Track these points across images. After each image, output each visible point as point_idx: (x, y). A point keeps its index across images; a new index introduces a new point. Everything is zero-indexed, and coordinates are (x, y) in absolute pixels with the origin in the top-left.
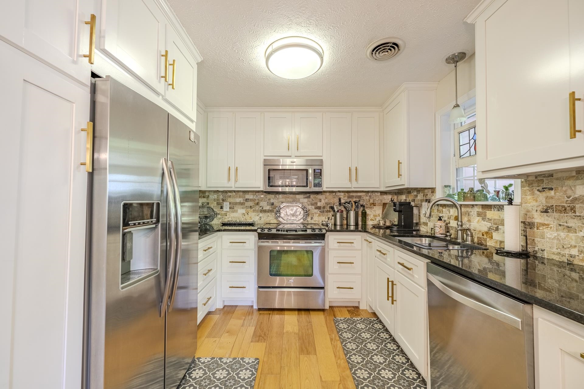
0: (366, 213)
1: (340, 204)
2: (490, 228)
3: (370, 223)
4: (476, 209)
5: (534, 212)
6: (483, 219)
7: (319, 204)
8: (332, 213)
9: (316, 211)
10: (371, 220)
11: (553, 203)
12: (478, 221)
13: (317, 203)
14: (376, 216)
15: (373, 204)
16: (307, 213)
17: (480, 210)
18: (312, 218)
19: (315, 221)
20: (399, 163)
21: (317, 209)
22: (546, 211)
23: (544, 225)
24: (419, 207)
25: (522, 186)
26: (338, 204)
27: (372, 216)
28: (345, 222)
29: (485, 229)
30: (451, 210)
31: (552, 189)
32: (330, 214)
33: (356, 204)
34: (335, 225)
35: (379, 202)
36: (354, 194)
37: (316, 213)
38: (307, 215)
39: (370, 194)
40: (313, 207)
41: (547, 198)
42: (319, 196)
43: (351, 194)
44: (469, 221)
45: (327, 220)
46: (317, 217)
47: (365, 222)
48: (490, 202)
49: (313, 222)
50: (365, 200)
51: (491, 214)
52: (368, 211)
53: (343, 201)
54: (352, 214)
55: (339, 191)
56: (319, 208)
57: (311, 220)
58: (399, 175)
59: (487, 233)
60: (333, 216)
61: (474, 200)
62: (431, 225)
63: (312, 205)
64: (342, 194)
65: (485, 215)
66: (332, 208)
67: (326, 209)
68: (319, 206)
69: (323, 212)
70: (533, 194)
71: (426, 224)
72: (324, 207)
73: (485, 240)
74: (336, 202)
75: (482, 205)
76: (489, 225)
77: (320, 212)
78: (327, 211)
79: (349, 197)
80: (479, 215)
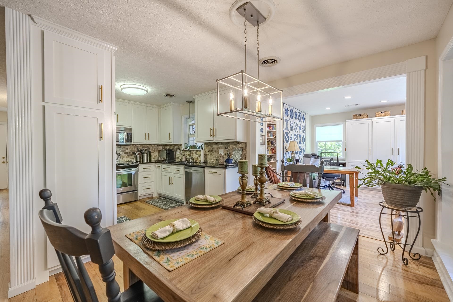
0: (151, 155)
1: (138, 151)
2: (198, 157)
3: (153, 160)
4: (195, 151)
5: (207, 152)
6: (196, 154)
7: (126, 151)
8: (134, 156)
9: (125, 155)
10: (153, 158)
11: (210, 149)
12: (195, 155)
13: (125, 151)
14: (156, 156)
15: (154, 150)
16: (120, 156)
17: (196, 152)
18: (122, 159)
19: (124, 160)
20: (170, 134)
21: (125, 154)
22: (208, 151)
23: (208, 155)
24: (176, 151)
25: (205, 145)
26: (137, 151)
27: (154, 156)
28: (141, 160)
29: (197, 157)
30: (187, 152)
31: (209, 146)
32: (133, 156)
33: (147, 151)
34: (137, 161)
35: (157, 149)
36: (145, 146)
37: (125, 156)
38: (120, 157)
39: (152, 146)
40: (123, 153)
41: (209, 148)
42: (127, 147)
43: (144, 146)
44: (193, 155)
45: (131, 159)
46: (125, 158)
47: (151, 160)
48: (198, 149)
49: (123, 161)
50: (151, 149)
51: (198, 153)
52: (152, 154)
53: (139, 149)
54: (145, 156)
55: (138, 145)
56: (126, 153)
57: (122, 160)
58: (170, 139)
59: (197, 158)
60: (134, 157)
61: (194, 149)
62: (180, 158)
63: (122, 151)
64: (139, 146)
65: (197, 153)
66: (134, 153)
67: (130, 154)
68: (126, 152)
69: (129, 155)
70: (206, 147)
71: (178, 158)
72: (129, 153)
73: (197, 161)
74: (136, 150)
75: (196, 150)
76: (198, 156)
77: (127, 155)
78: (131, 155)
79: (142, 147)
80: (195, 153)
